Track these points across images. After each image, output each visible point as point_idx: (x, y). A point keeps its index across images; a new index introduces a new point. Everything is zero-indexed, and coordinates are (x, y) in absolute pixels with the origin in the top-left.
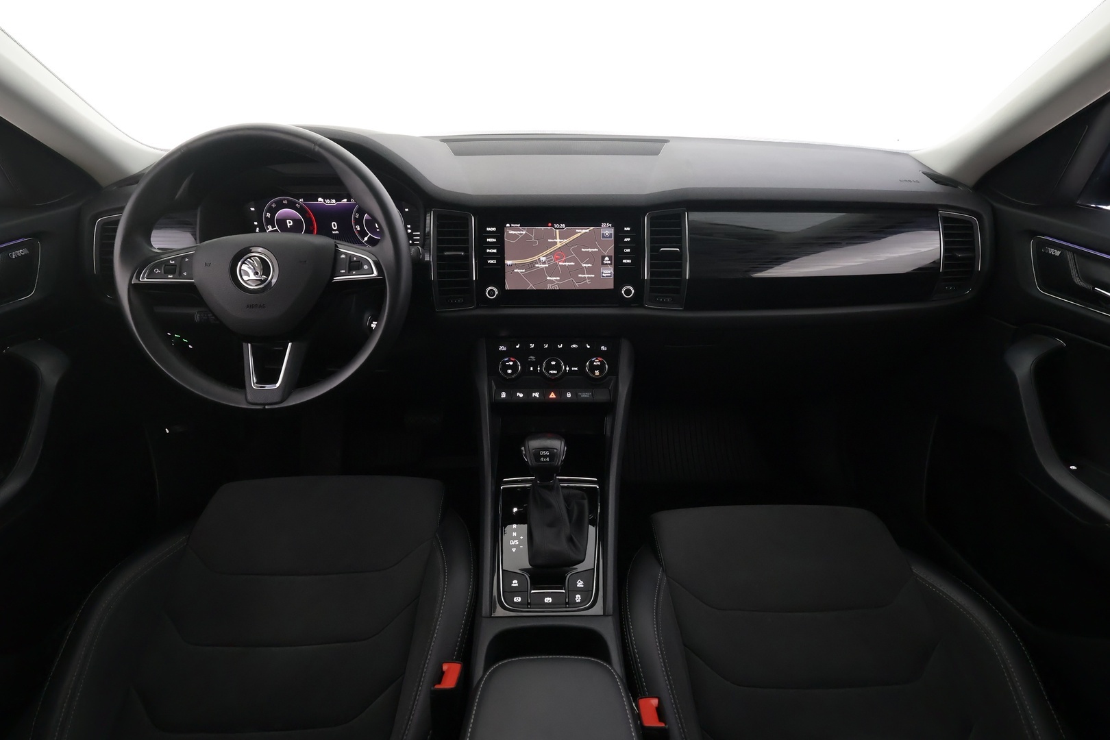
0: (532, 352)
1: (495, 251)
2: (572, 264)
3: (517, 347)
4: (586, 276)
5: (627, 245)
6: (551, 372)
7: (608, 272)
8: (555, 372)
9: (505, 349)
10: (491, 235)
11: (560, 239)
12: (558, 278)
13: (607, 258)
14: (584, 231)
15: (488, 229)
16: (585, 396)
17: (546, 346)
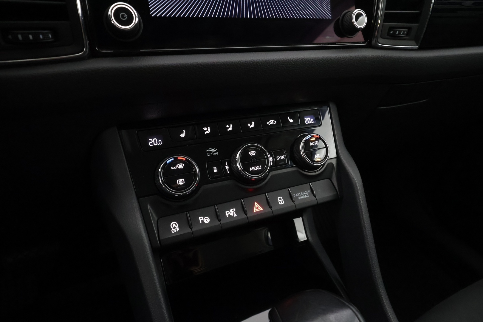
0: (210, 141)
3: (183, 135)
6: (252, 169)
8: (258, 168)
9: (160, 142)
16: (304, 197)
17: (229, 127)
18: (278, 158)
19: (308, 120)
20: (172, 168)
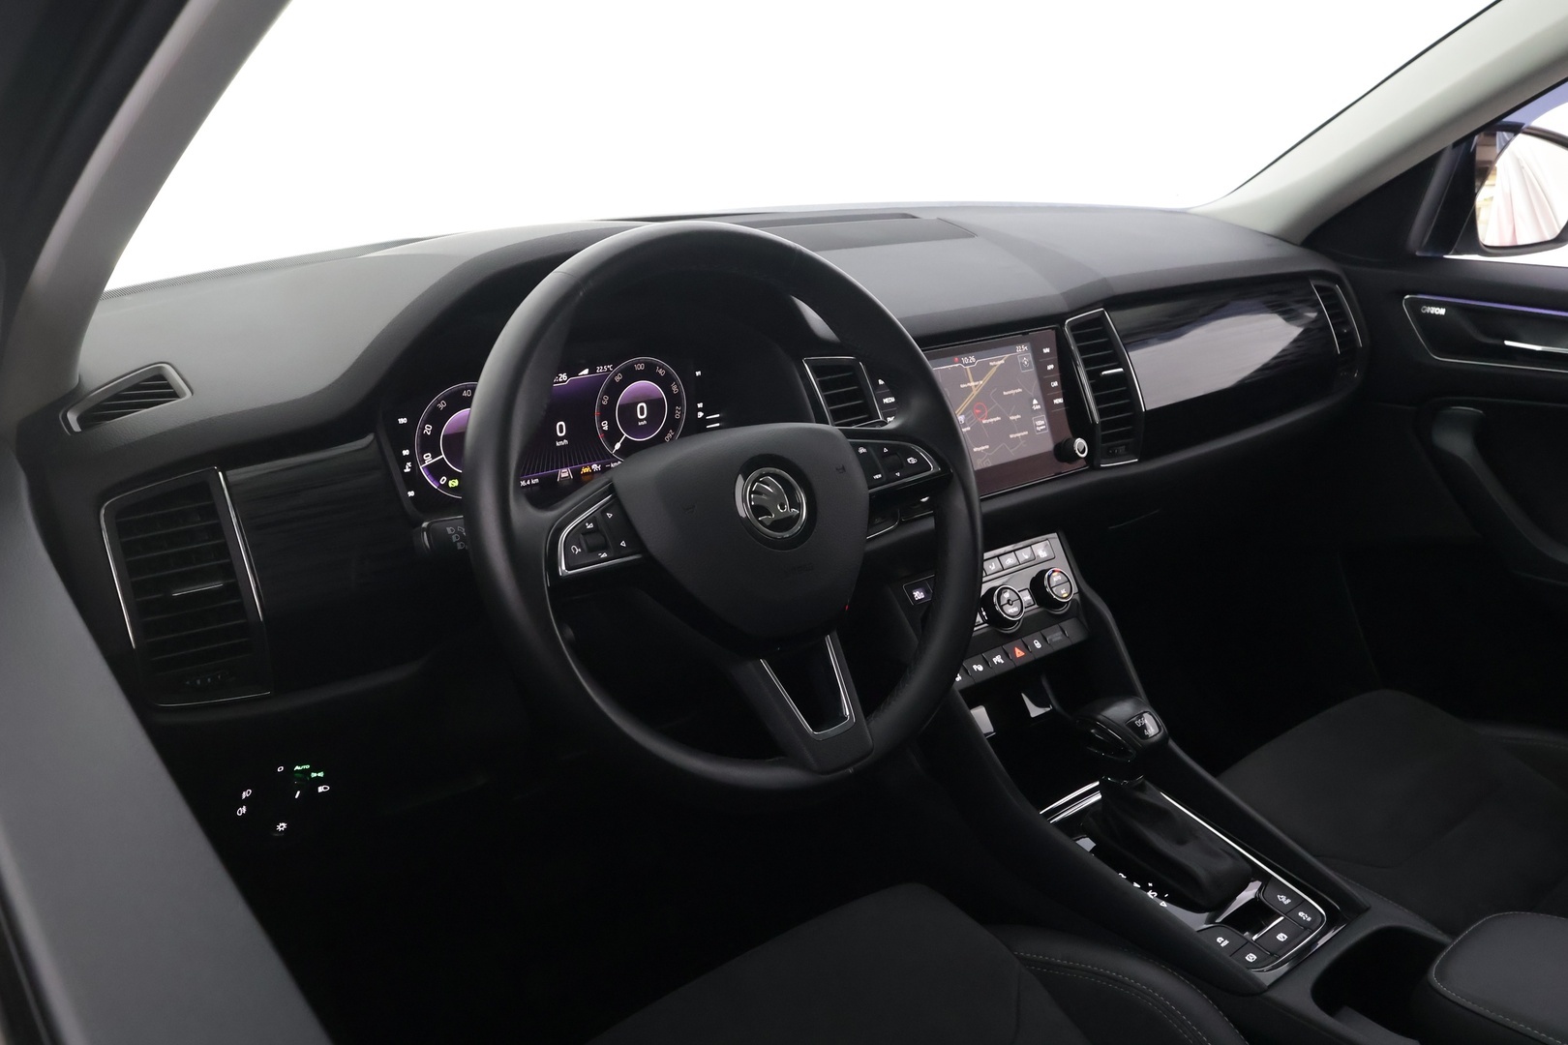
2: (998, 419)
4: (1019, 435)
5: (1052, 375)
6: (1011, 612)
7: (1041, 424)
8: (1016, 610)
11: (974, 381)
12: (987, 447)
13: (1035, 402)
14: (999, 363)
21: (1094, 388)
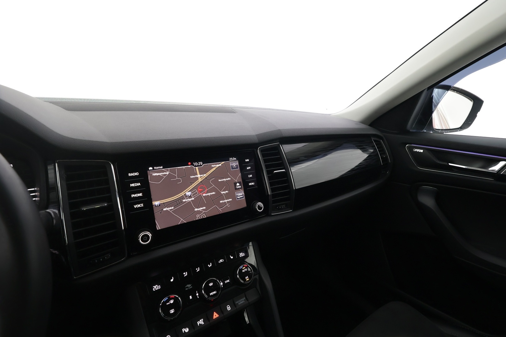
1: (141, 195)
2: (213, 193)
3: (172, 280)
4: (226, 201)
5: (249, 172)
6: (211, 294)
7: (240, 194)
8: (214, 293)
9: (159, 287)
10: (134, 180)
11: (200, 174)
12: (205, 208)
13: (238, 184)
14: (218, 166)
15: (130, 175)
16: (242, 302)
17: (198, 270)
18: (226, 282)
19: (242, 255)
20: (167, 304)
21: (269, 178)
